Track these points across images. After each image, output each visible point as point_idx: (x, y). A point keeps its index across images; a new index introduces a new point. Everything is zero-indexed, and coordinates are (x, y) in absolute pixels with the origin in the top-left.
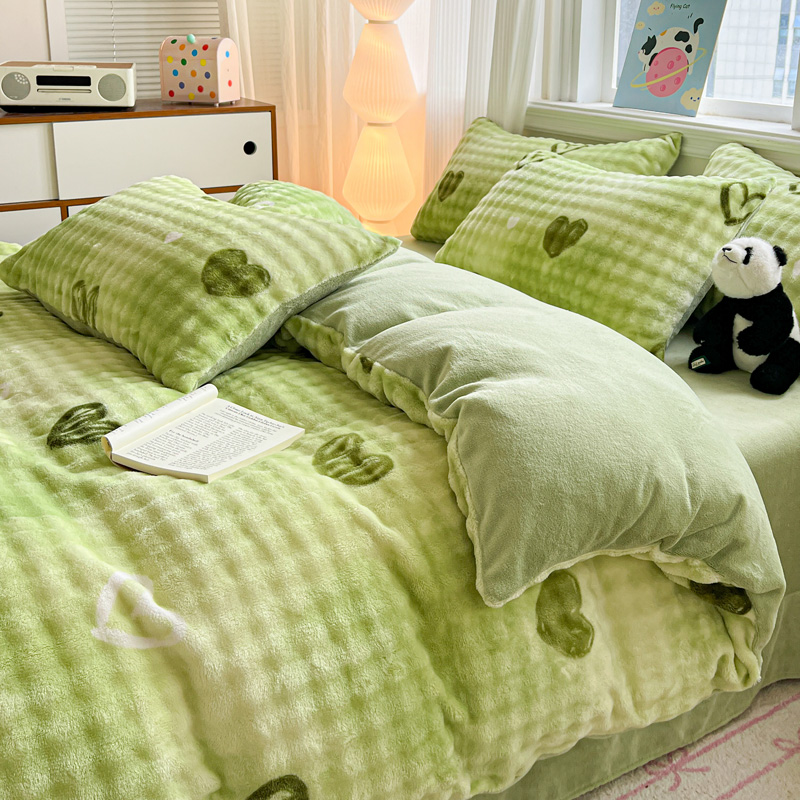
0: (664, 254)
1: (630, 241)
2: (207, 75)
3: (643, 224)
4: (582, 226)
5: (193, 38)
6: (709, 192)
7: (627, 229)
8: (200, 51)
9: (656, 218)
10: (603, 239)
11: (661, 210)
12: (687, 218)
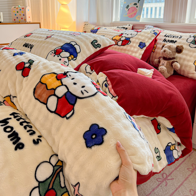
2: (24, 15)
5: (20, 6)
8: (22, 9)
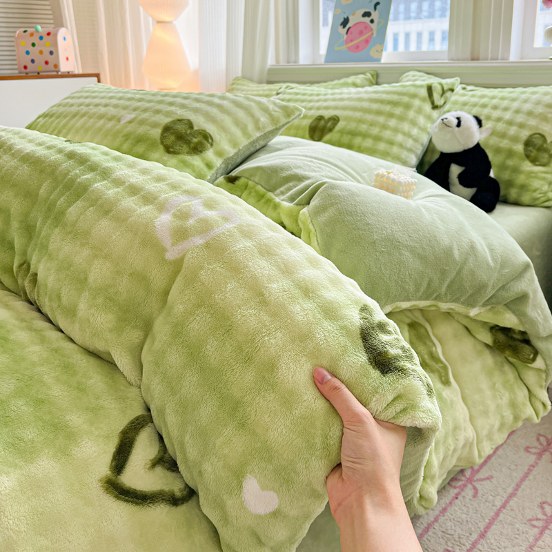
0: (396, 130)
1: (372, 124)
2: (51, 53)
3: (379, 113)
4: (335, 120)
6: (418, 89)
7: (369, 117)
8: (45, 36)
9: (388, 108)
10: (353, 126)
11: (389, 102)
12: (408, 107)
